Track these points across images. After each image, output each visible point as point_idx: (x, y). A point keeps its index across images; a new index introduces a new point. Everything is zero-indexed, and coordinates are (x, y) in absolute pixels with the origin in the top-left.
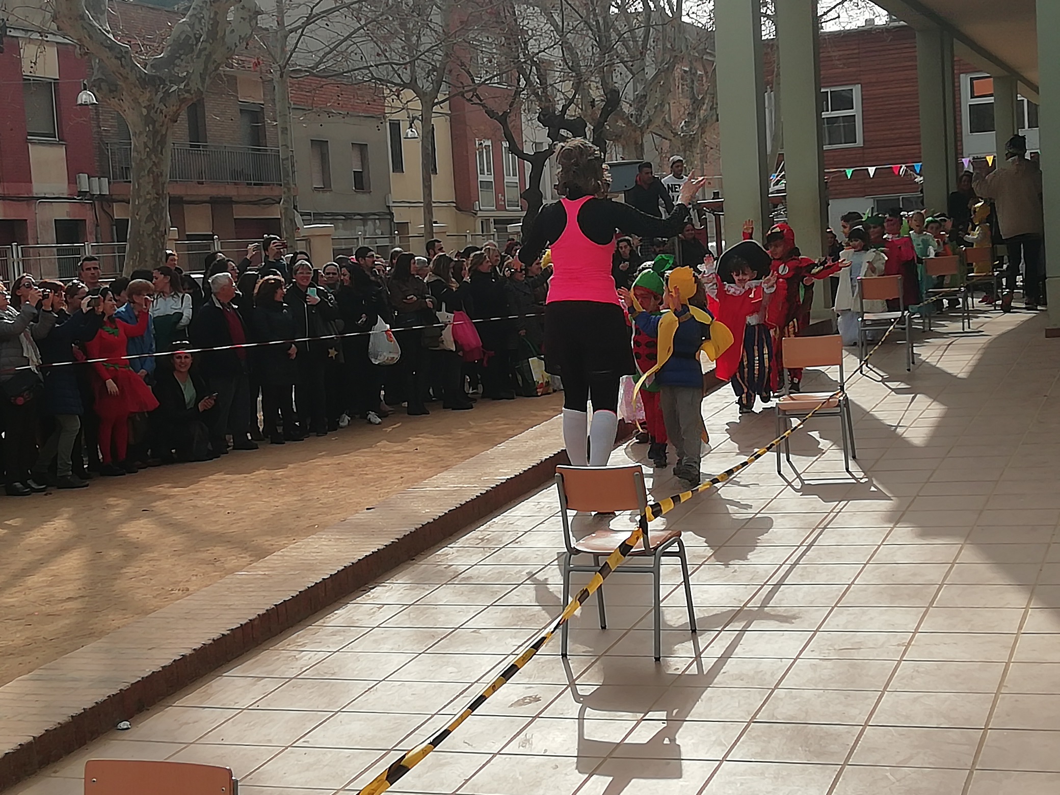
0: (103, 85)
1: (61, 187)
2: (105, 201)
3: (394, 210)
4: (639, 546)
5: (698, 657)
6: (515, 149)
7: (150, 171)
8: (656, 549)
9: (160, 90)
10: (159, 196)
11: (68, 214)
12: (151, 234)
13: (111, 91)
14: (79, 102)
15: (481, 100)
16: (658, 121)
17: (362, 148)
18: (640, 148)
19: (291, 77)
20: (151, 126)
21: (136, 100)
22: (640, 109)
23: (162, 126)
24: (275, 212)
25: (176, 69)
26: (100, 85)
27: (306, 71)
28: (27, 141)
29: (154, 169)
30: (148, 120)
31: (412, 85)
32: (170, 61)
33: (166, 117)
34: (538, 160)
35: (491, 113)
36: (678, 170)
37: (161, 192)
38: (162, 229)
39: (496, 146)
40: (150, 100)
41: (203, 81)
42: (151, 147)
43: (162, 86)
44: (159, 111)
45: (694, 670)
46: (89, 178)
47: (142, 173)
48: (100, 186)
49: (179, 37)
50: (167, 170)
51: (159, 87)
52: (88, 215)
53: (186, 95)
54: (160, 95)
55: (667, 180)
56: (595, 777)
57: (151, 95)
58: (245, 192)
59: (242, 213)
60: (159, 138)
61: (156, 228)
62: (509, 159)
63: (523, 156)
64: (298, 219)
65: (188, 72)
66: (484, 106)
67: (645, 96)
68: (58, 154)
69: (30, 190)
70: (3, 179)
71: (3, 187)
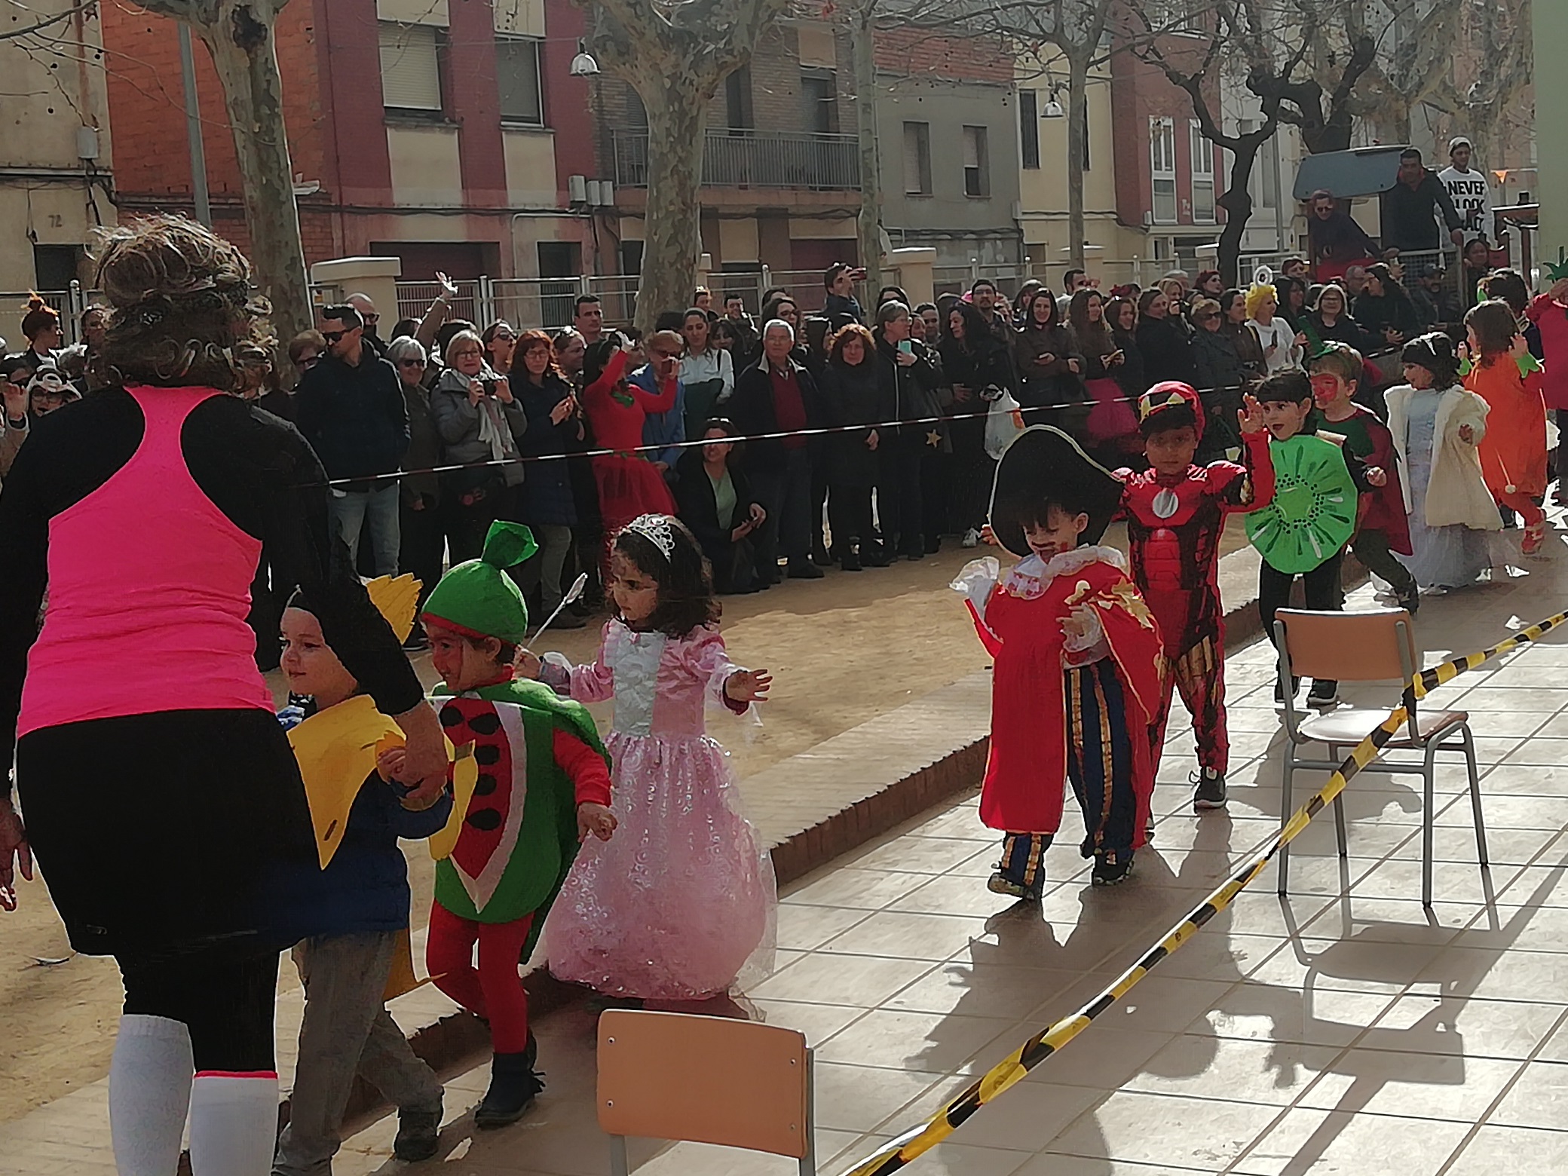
0: (610, 45)
1: (546, 195)
2: (608, 215)
3: (1023, 226)
4: (1402, 732)
5: (1491, 904)
6: (1210, 131)
7: (675, 171)
8: (1428, 738)
9: (690, 50)
10: (687, 207)
11: (556, 233)
12: (675, 262)
13: (621, 54)
14: (574, 72)
15: (1160, 58)
16: (1434, 85)
17: (978, 133)
18: (1404, 127)
19: (877, 28)
20: (676, 105)
21: (655, 66)
22: (1406, 67)
23: (692, 104)
24: (848, 230)
25: (713, 19)
26: (605, 45)
27: (900, 19)
28: (501, 129)
29: (681, 167)
30: (673, 96)
31: (1056, 36)
32: (705, 8)
33: (697, 90)
34: (1246, 147)
35: (1175, 77)
36: (1461, 158)
37: (689, 201)
38: (690, 255)
39: (1181, 127)
40: (676, 66)
41: (752, 35)
42: (676, 135)
43: (692, 45)
44: (687, 81)
45: (1484, 923)
46: (586, 182)
47: (663, 175)
48: (602, 194)
50: (698, 169)
51: (689, 44)
52: (584, 236)
53: (728, 58)
54: (690, 58)
55: (1447, 174)
56: (1329, 1076)
57: (677, 59)
58: (808, 200)
59: (802, 231)
60: (687, 122)
61: (682, 254)
62: (1199, 146)
63: (1221, 141)
64: (885, 240)
65: (729, 23)
66: (1165, 66)
67: (1414, 46)
68: (546, 145)
69: (504, 199)
70: (467, 184)
71: (467, 196)
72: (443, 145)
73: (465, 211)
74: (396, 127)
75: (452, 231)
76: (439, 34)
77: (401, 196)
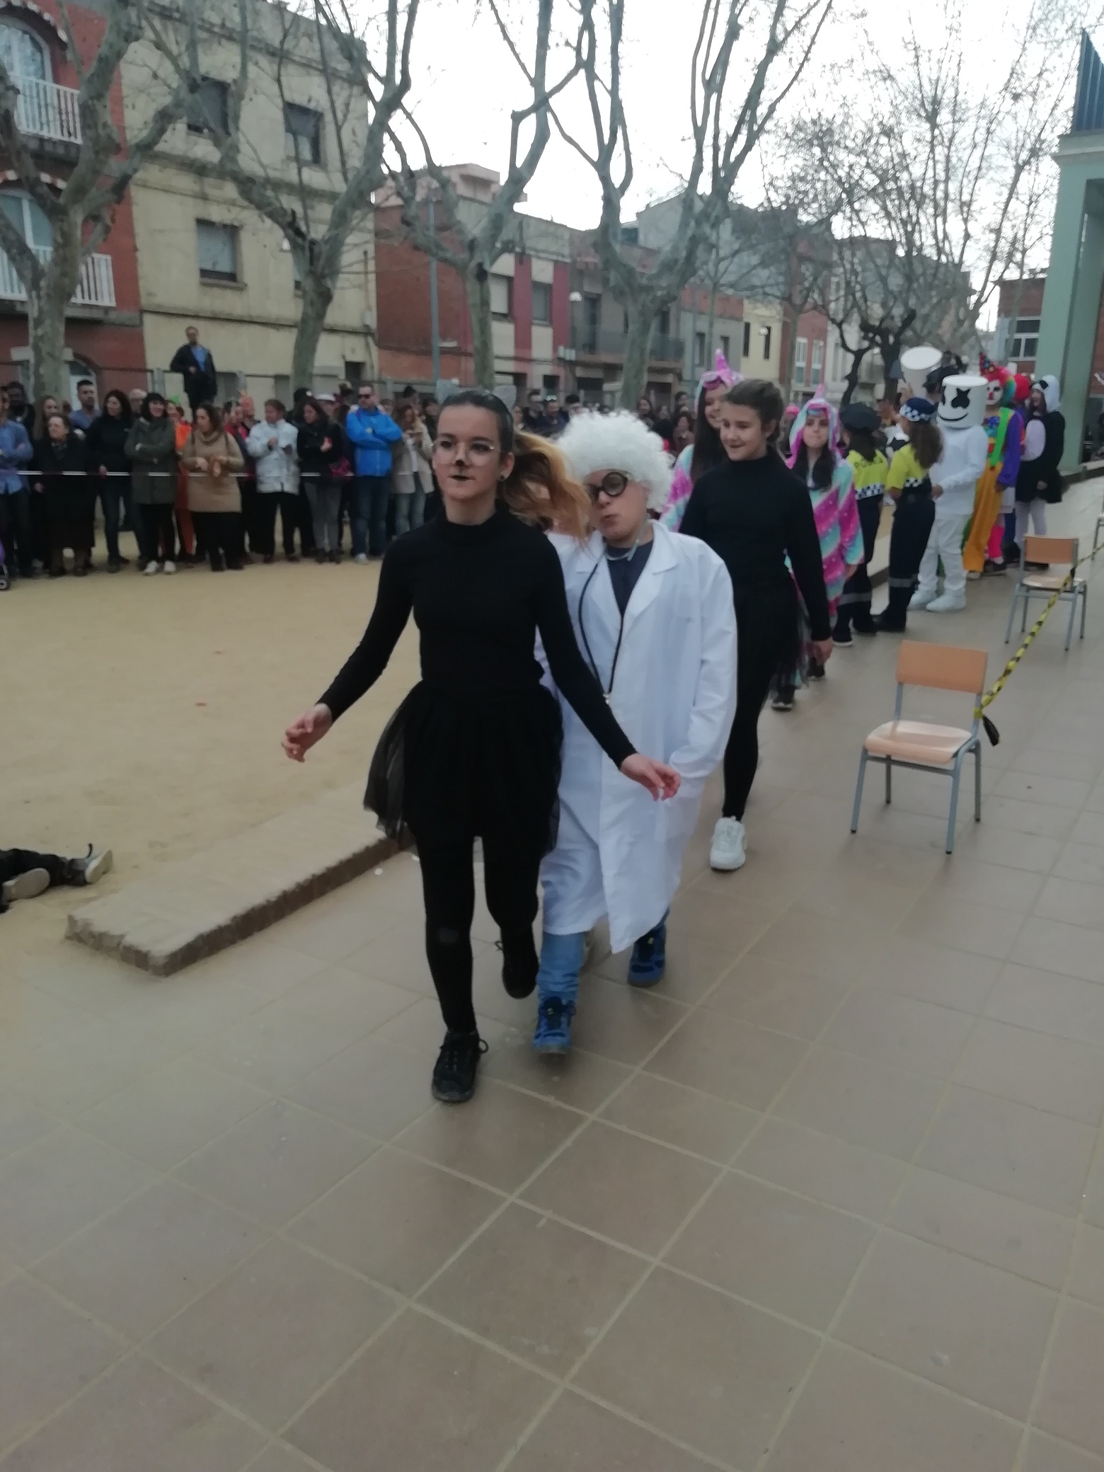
1: (548, 354)
2: (571, 364)
11: (551, 371)
15: (827, 312)
17: (726, 340)
24: (670, 378)
30: (642, 314)
33: (650, 313)
34: (859, 354)
35: (832, 320)
44: (648, 307)
46: (564, 349)
48: (570, 355)
52: (561, 372)
68: (548, 332)
69: (531, 354)
70: (516, 347)
71: (516, 351)
72: (509, 329)
73: (516, 359)
74: (493, 320)
75: (510, 366)
76: (509, 280)
77: (496, 351)
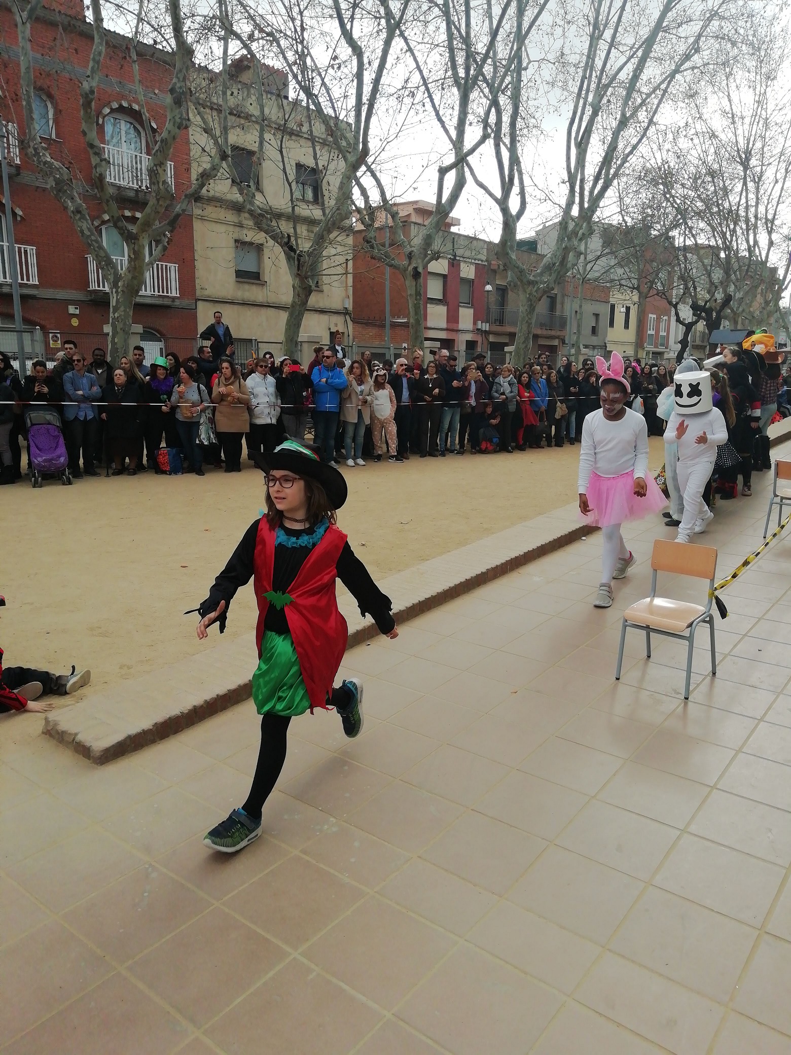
2: (486, 333)
3: (607, 345)
6: (678, 320)
7: (527, 322)
10: (529, 333)
11: (471, 338)
19: (587, 283)
20: (530, 302)
21: (525, 291)
23: (534, 302)
25: (543, 278)
28: (459, 306)
29: (529, 321)
30: (529, 300)
32: (541, 274)
33: (536, 298)
35: (670, 303)
37: (530, 331)
38: (528, 347)
42: (528, 311)
43: (536, 285)
44: (534, 296)
46: (481, 323)
48: (486, 327)
49: (546, 264)
52: (479, 339)
53: (547, 289)
54: (535, 289)
57: (531, 289)
58: (545, 332)
59: (542, 342)
60: (532, 307)
61: (526, 346)
63: (681, 323)
65: (549, 279)
68: (471, 312)
69: (458, 327)
70: (448, 322)
71: (447, 325)
72: (442, 310)
73: (447, 329)
74: (430, 303)
75: (443, 335)
76: (444, 276)
77: (429, 324)
